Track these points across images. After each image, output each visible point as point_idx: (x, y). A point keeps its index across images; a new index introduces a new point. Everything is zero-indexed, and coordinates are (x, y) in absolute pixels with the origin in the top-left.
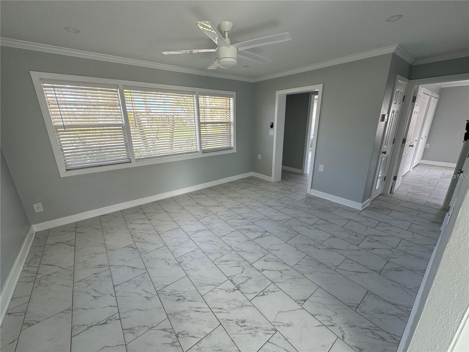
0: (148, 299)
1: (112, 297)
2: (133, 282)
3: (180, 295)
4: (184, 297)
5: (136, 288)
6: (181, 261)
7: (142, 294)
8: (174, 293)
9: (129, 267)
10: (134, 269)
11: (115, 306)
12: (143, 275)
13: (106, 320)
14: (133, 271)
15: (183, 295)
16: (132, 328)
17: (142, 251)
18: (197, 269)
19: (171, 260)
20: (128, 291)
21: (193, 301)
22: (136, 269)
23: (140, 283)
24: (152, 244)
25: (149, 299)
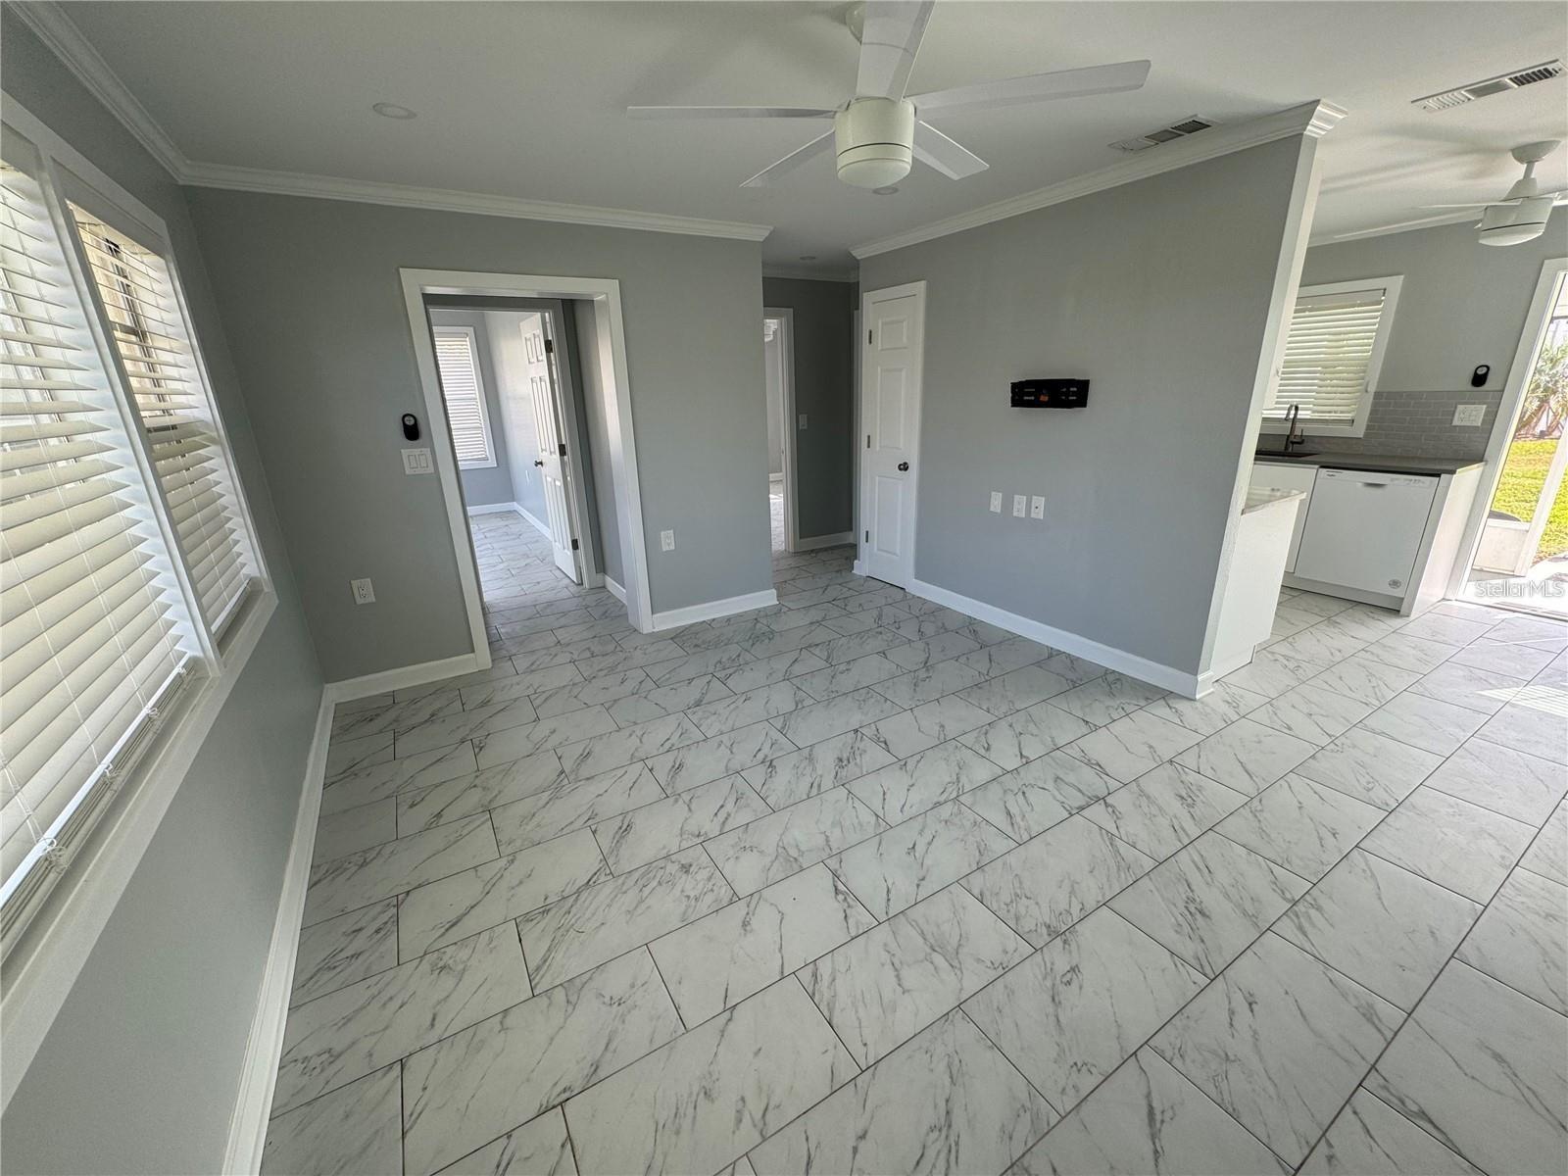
0: (1251, 999)
1: (1337, 1151)
2: (1224, 1085)
3: (1188, 913)
4: (1187, 902)
5: (1237, 1060)
6: (1044, 930)
7: (1250, 1027)
8: (1186, 929)
9: (1156, 1152)
10: (1158, 1117)
11: (1355, 1113)
12: (1168, 1055)
13: (1413, 1119)
14: (1169, 1114)
15: (1181, 905)
16: (1364, 1015)
17: (1023, 1130)
18: (1066, 881)
19: (1052, 964)
20: (1271, 1090)
21: (1187, 881)
22: (1155, 1104)
23: (1214, 1053)
24: (953, 1082)
25: (1251, 995)
